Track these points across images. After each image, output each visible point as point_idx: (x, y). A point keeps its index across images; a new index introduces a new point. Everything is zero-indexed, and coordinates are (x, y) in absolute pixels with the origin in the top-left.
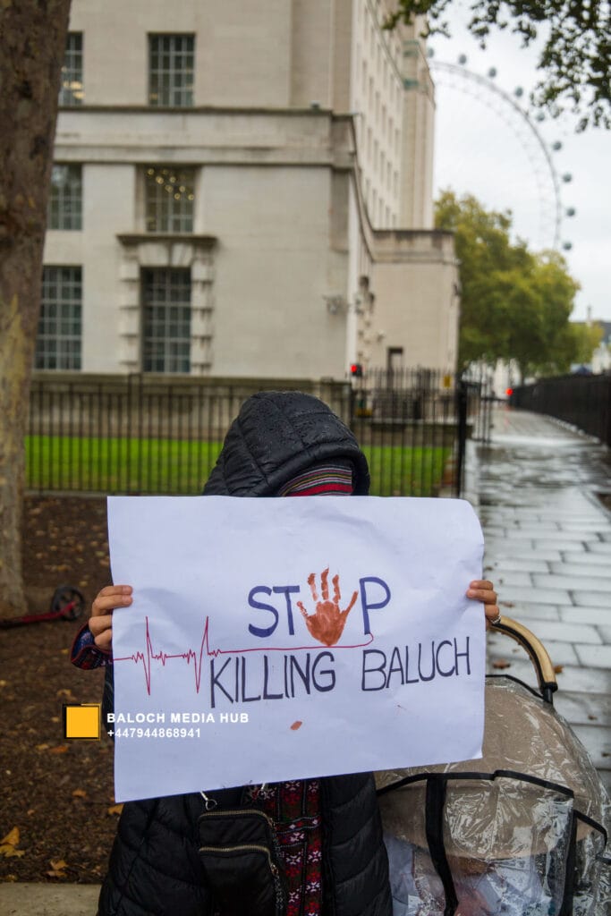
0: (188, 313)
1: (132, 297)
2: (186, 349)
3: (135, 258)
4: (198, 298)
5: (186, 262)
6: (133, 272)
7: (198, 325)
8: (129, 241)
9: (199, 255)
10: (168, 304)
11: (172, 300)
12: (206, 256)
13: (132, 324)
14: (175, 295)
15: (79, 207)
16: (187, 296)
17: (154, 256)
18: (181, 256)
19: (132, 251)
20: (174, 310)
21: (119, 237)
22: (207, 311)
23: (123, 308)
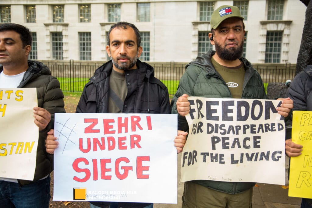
0: (280, 45)
1: (264, 40)
2: (279, 55)
3: (266, 28)
4: (285, 40)
5: (282, 29)
6: (265, 33)
7: (284, 48)
8: (263, 23)
9: (286, 27)
10: (274, 42)
12: (289, 27)
13: (263, 48)
14: (276, 40)
15: (246, 13)
16: (280, 39)
17: (272, 27)
18: (281, 27)
19: (265, 27)
20: (275, 44)
21: (261, 22)
22: (288, 44)
23: (260, 44)
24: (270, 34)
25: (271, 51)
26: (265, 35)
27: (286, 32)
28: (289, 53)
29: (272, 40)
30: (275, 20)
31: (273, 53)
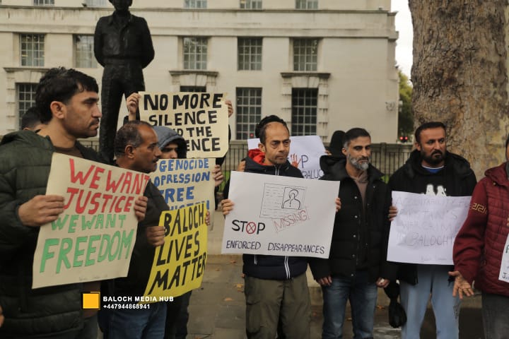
0: (314, 111)
1: (288, 103)
2: (314, 129)
4: (321, 103)
5: (316, 86)
6: (290, 92)
7: (320, 117)
8: (286, 76)
9: (322, 82)
10: (305, 107)
11: (307, 104)
12: (326, 83)
13: (288, 116)
14: (308, 103)
15: (260, 58)
16: (315, 103)
17: (300, 83)
18: (313, 83)
19: (288, 81)
20: (308, 110)
21: (282, 74)
22: (326, 110)
23: (283, 109)
24: (297, 94)
25: (301, 121)
26: (289, 95)
27: (322, 91)
28: (328, 125)
29: (301, 103)
30: (305, 72)
31: (304, 125)
